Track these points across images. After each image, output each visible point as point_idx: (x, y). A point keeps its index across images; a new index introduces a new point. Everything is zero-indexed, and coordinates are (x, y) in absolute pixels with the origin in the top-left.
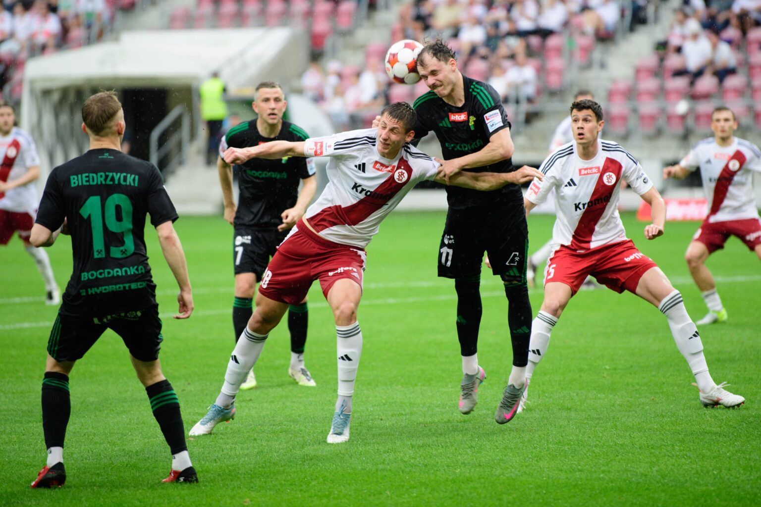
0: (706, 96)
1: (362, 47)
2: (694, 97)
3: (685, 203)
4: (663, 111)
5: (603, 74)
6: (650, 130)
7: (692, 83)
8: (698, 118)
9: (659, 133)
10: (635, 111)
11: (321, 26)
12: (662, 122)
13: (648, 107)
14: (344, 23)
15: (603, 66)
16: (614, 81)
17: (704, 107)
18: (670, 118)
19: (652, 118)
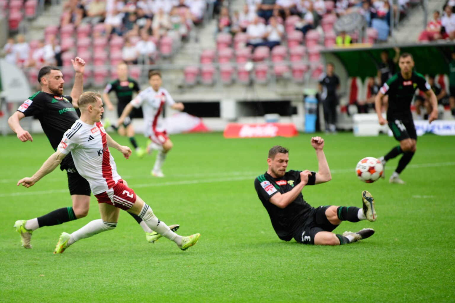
0: (261, 59)
1: (42, 28)
2: (255, 60)
3: (254, 126)
4: (235, 69)
5: (197, 46)
6: (228, 81)
7: (253, 51)
8: (257, 72)
9: (233, 83)
10: (218, 69)
11: (16, 15)
12: (235, 76)
13: (226, 66)
14: (30, 13)
15: (197, 40)
16: (203, 50)
17: (261, 66)
18: (239, 73)
19: (228, 73)
